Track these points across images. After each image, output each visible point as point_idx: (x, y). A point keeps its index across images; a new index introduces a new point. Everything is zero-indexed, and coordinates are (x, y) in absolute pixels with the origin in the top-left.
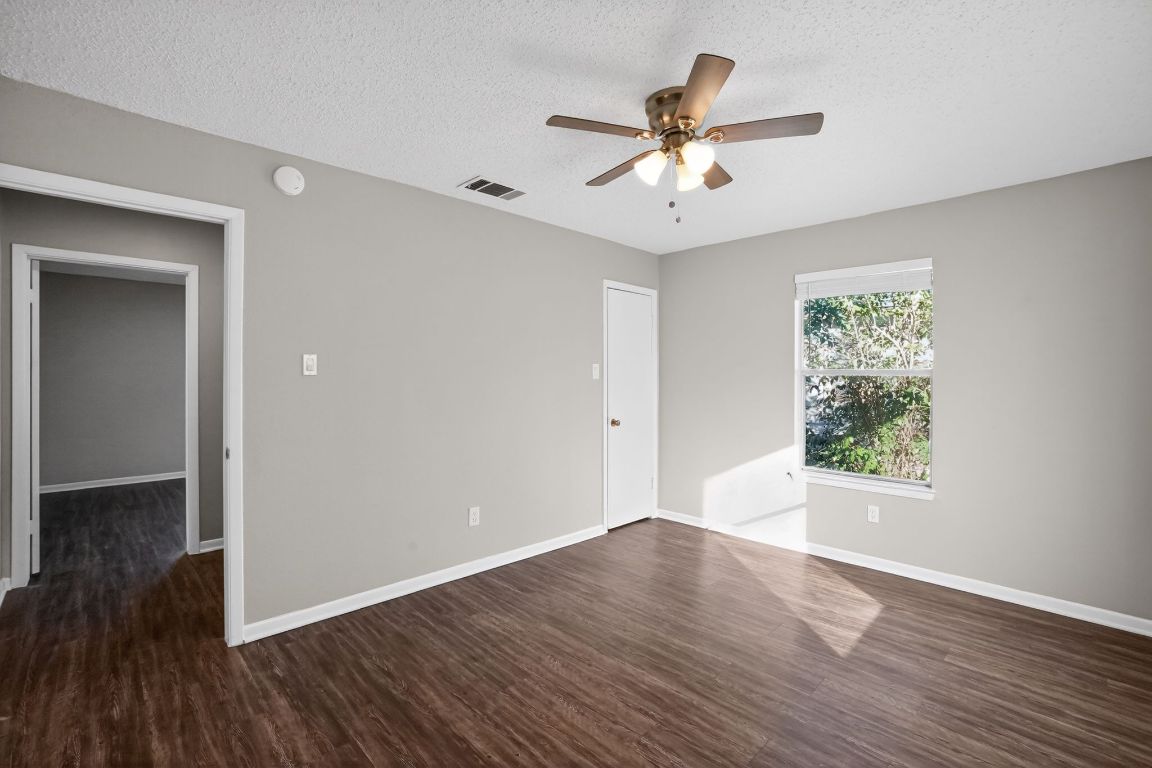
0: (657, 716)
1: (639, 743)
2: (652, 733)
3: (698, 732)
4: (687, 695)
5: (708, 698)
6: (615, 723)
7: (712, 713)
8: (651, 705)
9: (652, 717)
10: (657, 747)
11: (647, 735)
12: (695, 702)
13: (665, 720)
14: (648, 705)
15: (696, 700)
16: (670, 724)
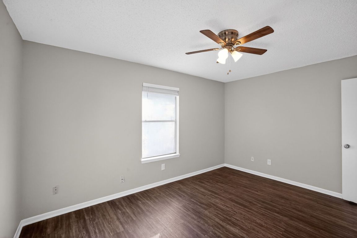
0: (233, 218)
1: (237, 213)
2: (233, 214)
3: (222, 214)
4: (224, 224)
5: (218, 223)
6: (244, 217)
7: (217, 218)
8: (234, 221)
9: (234, 218)
10: (232, 212)
11: (235, 214)
12: (221, 221)
13: (230, 217)
14: (236, 222)
15: (221, 222)
16: (229, 217)
